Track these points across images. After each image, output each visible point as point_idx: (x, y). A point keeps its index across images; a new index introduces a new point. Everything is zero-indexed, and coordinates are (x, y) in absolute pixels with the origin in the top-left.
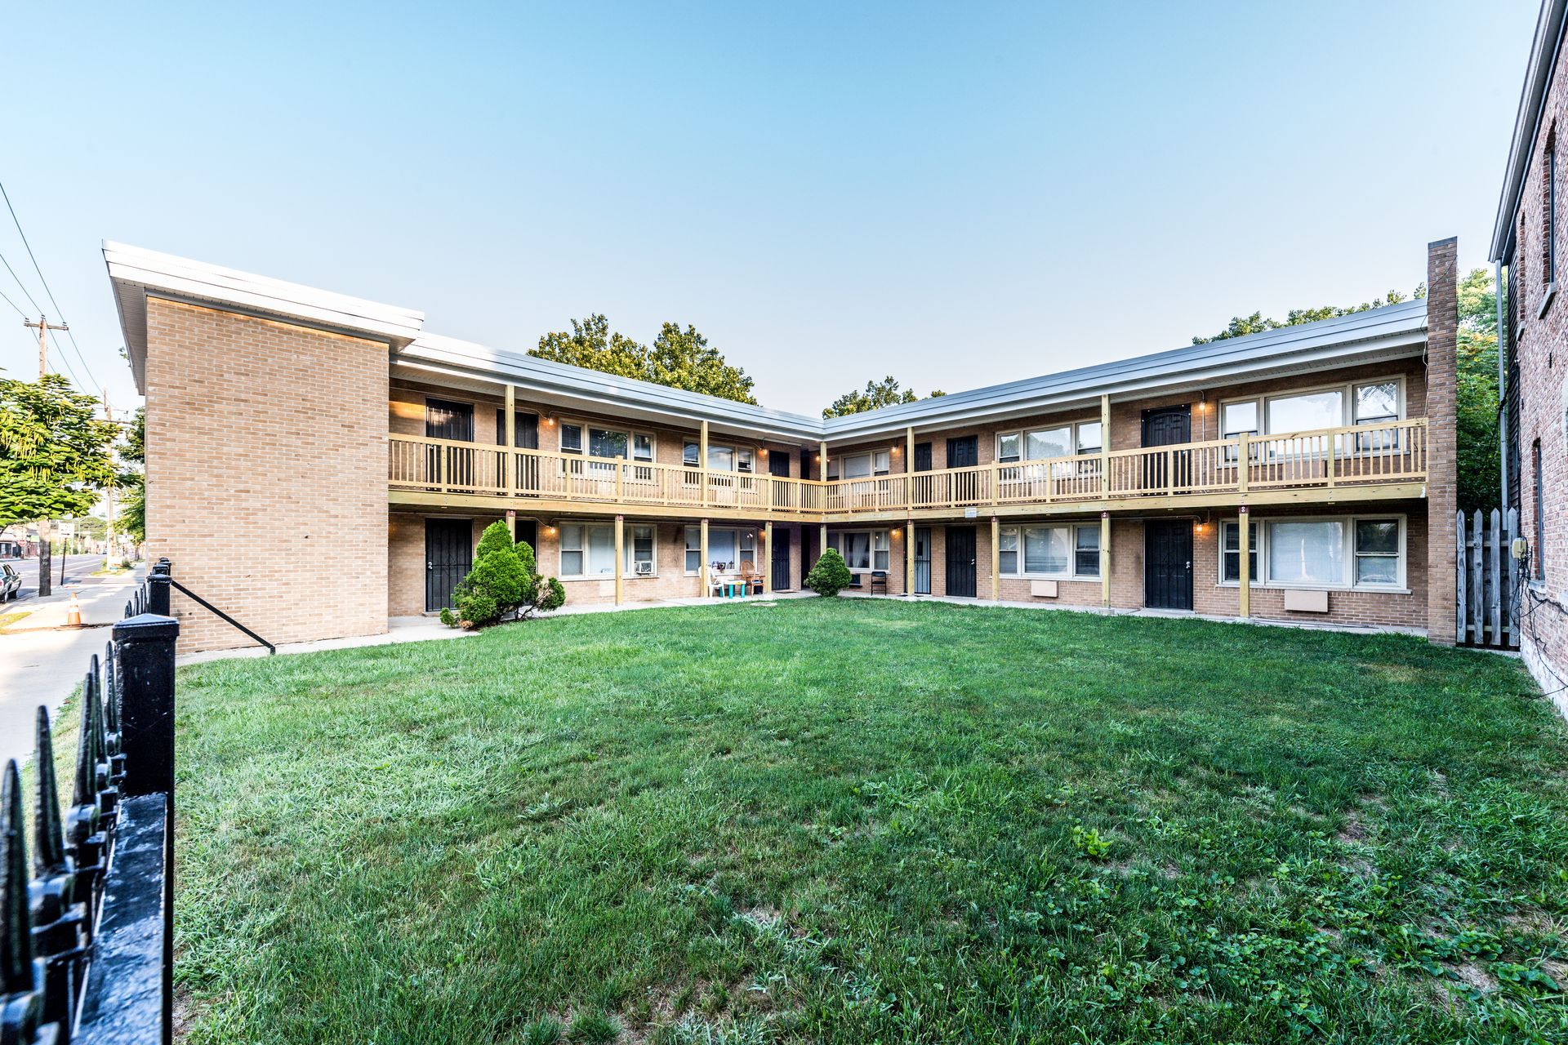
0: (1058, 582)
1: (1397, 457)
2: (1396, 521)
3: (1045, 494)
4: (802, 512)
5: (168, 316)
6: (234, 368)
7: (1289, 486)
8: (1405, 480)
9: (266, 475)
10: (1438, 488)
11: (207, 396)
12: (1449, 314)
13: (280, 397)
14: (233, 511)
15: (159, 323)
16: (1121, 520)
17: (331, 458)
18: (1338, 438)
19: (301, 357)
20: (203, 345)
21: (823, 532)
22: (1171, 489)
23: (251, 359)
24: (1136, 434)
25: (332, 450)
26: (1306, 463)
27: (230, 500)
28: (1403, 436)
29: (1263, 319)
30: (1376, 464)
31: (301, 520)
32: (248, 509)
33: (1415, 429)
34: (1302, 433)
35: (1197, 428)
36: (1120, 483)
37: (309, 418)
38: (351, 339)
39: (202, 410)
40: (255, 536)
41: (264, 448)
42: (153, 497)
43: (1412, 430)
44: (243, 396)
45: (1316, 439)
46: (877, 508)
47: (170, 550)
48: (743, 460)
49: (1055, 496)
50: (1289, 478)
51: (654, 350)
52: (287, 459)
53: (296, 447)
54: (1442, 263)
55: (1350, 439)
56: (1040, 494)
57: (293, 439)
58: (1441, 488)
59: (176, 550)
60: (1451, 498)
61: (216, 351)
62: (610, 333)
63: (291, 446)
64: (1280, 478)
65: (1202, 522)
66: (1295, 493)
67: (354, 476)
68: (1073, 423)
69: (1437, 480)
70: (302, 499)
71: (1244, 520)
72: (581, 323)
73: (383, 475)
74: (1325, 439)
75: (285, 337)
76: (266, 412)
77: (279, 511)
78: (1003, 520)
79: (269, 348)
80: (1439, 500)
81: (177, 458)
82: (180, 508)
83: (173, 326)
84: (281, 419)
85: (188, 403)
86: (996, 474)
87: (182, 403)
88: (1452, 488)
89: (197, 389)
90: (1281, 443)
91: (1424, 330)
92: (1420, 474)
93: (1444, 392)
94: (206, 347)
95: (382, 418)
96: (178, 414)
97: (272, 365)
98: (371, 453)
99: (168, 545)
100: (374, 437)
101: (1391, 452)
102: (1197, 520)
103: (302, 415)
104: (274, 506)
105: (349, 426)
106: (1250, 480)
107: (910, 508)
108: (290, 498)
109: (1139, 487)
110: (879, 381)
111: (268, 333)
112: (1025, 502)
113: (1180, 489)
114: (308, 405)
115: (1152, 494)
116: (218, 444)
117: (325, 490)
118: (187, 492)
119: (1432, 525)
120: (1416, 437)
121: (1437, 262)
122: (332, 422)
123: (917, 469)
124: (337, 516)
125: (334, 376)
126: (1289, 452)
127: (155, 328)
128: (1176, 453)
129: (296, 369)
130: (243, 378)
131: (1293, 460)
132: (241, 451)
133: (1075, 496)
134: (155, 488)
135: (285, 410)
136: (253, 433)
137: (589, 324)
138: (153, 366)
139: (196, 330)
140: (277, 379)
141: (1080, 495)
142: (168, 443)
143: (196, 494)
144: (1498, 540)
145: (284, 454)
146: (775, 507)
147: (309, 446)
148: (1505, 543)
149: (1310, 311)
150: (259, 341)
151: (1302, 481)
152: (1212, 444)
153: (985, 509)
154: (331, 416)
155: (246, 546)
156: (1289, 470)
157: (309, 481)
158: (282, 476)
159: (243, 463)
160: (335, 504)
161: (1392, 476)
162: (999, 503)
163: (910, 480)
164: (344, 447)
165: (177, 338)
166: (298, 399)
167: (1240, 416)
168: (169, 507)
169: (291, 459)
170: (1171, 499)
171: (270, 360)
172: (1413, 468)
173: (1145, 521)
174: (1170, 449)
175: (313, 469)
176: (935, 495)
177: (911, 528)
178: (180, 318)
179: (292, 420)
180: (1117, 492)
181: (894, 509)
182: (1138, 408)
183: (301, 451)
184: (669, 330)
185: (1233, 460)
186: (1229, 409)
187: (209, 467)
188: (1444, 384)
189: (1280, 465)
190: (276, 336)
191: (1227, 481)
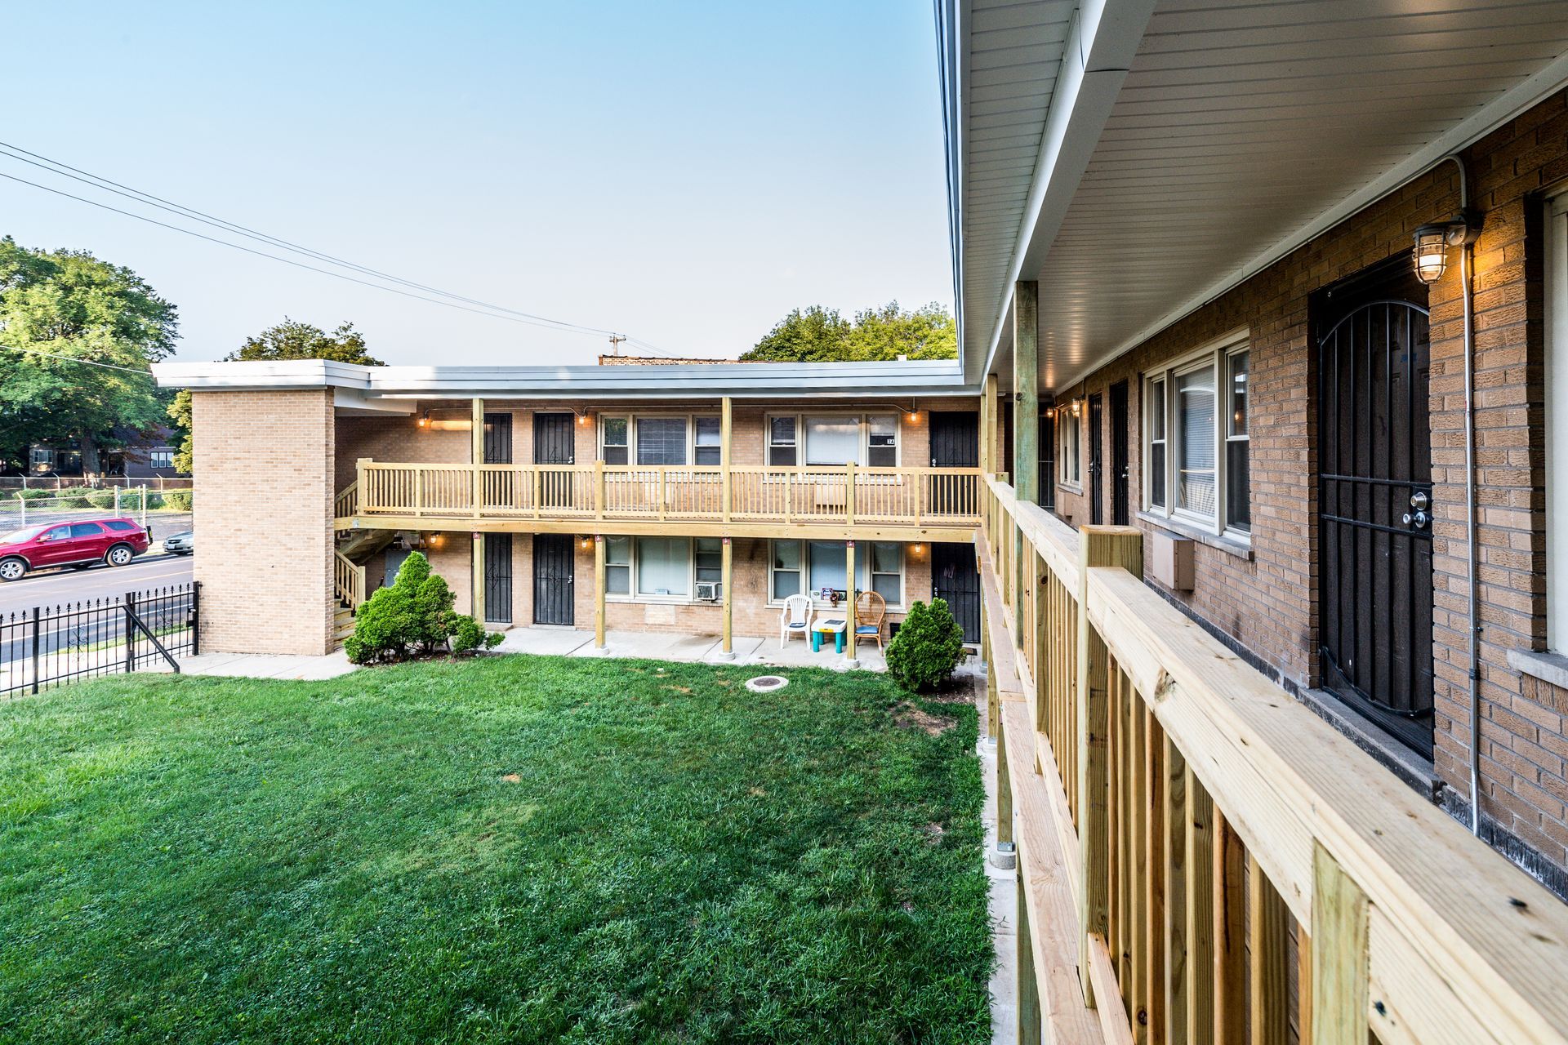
5: (202, 404)
6: (234, 434)
9: (250, 516)
11: (220, 459)
13: (258, 452)
14: (233, 546)
15: (197, 410)
17: (287, 499)
19: (270, 416)
20: (218, 420)
23: (242, 425)
25: (288, 491)
27: (232, 537)
31: (269, 552)
32: (241, 544)
37: (275, 466)
39: (218, 470)
40: (245, 565)
41: (249, 495)
44: (238, 455)
47: (203, 575)
48: (882, 433)
53: (267, 492)
57: (266, 487)
59: (206, 575)
61: (224, 424)
63: (263, 491)
67: (302, 513)
70: (270, 535)
73: (321, 510)
75: (260, 403)
76: (250, 466)
77: (258, 545)
79: (252, 413)
81: (207, 507)
82: (208, 544)
83: (204, 410)
84: (258, 470)
85: (211, 466)
87: (208, 466)
89: (215, 454)
95: (320, 459)
96: (206, 475)
97: (253, 427)
98: (314, 491)
99: (202, 572)
100: (315, 477)
103: (270, 465)
104: (255, 541)
105: (299, 470)
108: (263, 534)
111: (251, 402)
114: (274, 456)
116: (225, 495)
117: (284, 526)
118: (211, 532)
122: (288, 468)
124: (291, 549)
125: (291, 429)
127: (196, 414)
129: (266, 428)
130: (238, 441)
132: (236, 498)
135: (261, 463)
136: (243, 484)
139: (214, 408)
140: (256, 438)
142: (202, 497)
143: (215, 533)
145: (260, 499)
147: (274, 490)
150: (247, 409)
154: (288, 463)
155: (240, 573)
157: (274, 519)
158: (259, 516)
159: (239, 508)
160: (290, 538)
164: (296, 488)
166: (268, 452)
169: (264, 502)
171: (252, 423)
175: (277, 510)
178: (206, 403)
179: (265, 470)
183: (270, 495)
187: (221, 512)
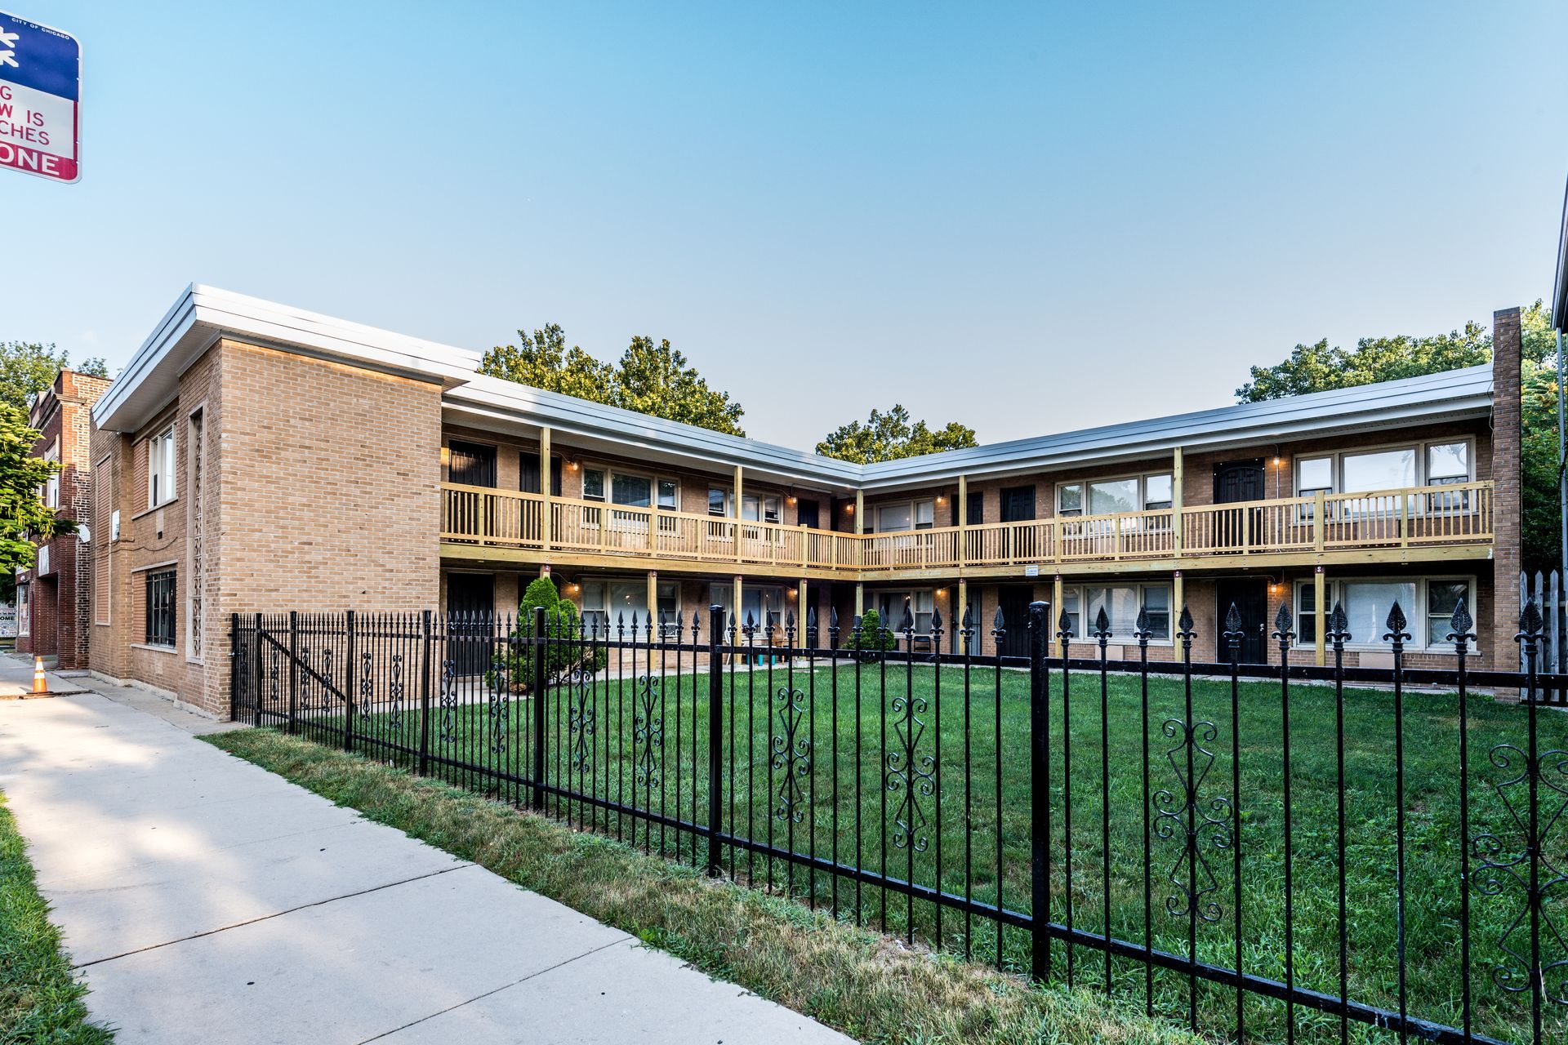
0: (1124, 646)
1: (1466, 517)
2: (1466, 583)
3: (1113, 551)
4: (837, 569)
5: (240, 359)
6: (299, 413)
7: (1364, 546)
8: (1475, 541)
9: (327, 526)
10: (1503, 550)
11: (275, 443)
12: (1513, 381)
13: (341, 443)
14: (297, 564)
15: (233, 367)
16: (1193, 579)
17: (387, 509)
18: (1411, 498)
19: (361, 401)
20: (272, 389)
21: (859, 591)
22: (1246, 547)
23: (315, 404)
24: (1208, 490)
25: (388, 499)
26: (1380, 522)
27: (294, 553)
28: (1472, 497)
29: (1330, 347)
30: (1447, 524)
31: (359, 574)
32: (310, 562)
33: (1483, 491)
34: (1376, 492)
35: (1272, 483)
36: (1193, 540)
37: (367, 465)
38: (406, 380)
39: (270, 458)
40: (317, 591)
41: (326, 498)
42: (225, 549)
43: (1480, 492)
44: (307, 443)
45: (1390, 499)
46: (924, 564)
47: (240, 604)
48: (770, 509)
49: (1125, 554)
50: (1364, 537)
51: (621, 369)
52: (347, 509)
53: (355, 496)
54: (1506, 332)
55: (1422, 499)
56: (1108, 552)
57: (355, 490)
58: (1506, 549)
59: (245, 605)
60: (1515, 560)
61: (283, 395)
62: (568, 347)
63: (350, 495)
64: (1355, 538)
65: (1276, 583)
66: (1370, 553)
67: (407, 527)
68: (1141, 474)
69: (1503, 542)
70: (360, 552)
71: (1319, 580)
72: (531, 336)
73: (435, 526)
74: (1398, 499)
75: (346, 380)
76: (328, 460)
77: (339, 565)
78: (1068, 579)
79: (331, 391)
80: (1504, 562)
81: (247, 508)
82: (249, 561)
83: (245, 370)
84: (341, 466)
85: (258, 451)
86: (1058, 530)
87: (252, 450)
88: (1516, 550)
89: (265, 436)
90: (1356, 501)
91: (1489, 395)
92: (1487, 536)
93: (1509, 457)
94: (274, 391)
95: (435, 466)
96: (248, 462)
97: (334, 410)
98: (424, 503)
99: (238, 600)
100: (427, 486)
101: (1461, 513)
102: (1272, 580)
103: (361, 462)
104: (334, 559)
105: (404, 474)
106: (1325, 539)
107: (962, 566)
108: (349, 551)
109: (1214, 545)
110: (884, 411)
111: (331, 376)
112: (1091, 559)
113: (1255, 547)
114: (366, 451)
115: (1227, 553)
116: (284, 493)
117: (381, 542)
118: (255, 544)
119: (1498, 586)
120: (1483, 498)
121: (1502, 330)
122: (388, 470)
123: (969, 523)
124: (392, 571)
125: (390, 420)
126: (1364, 509)
127: (230, 372)
128: (1251, 510)
129: (355, 414)
130: (307, 423)
131: (1368, 518)
132: (304, 500)
133: (1146, 553)
134: (226, 539)
135: (345, 458)
136: (316, 482)
137: (541, 336)
138: (226, 411)
139: (265, 373)
140: (338, 425)
141: (1151, 553)
142: (239, 492)
143: (263, 546)
144: (1557, 600)
145: (344, 504)
146: (810, 563)
147: (367, 496)
148: (1562, 603)
149: (1382, 341)
150: (322, 385)
151: (1377, 541)
152: (1288, 501)
153: (1048, 567)
154: (388, 464)
155: (309, 601)
156: (1364, 529)
157: (366, 532)
158: (342, 527)
159: (307, 514)
160: (390, 557)
161: (1462, 537)
162: (1063, 561)
163: (962, 534)
164: (399, 496)
165: (249, 381)
166: (357, 445)
167: (1315, 472)
168: (239, 560)
169: (350, 509)
170: (1245, 558)
171: (332, 404)
172: (1481, 529)
173: (1217, 580)
174: (1245, 505)
175: (371, 521)
176: (986, 551)
177: (962, 587)
178: (251, 361)
179: (352, 468)
180: (1191, 550)
181: (943, 566)
182: (1209, 460)
183: (360, 501)
184: (638, 345)
185: (1309, 517)
186: (1303, 464)
187: (275, 517)
188: (1508, 449)
189: (1355, 524)
190: (337, 378)
191: (1303, 540)
